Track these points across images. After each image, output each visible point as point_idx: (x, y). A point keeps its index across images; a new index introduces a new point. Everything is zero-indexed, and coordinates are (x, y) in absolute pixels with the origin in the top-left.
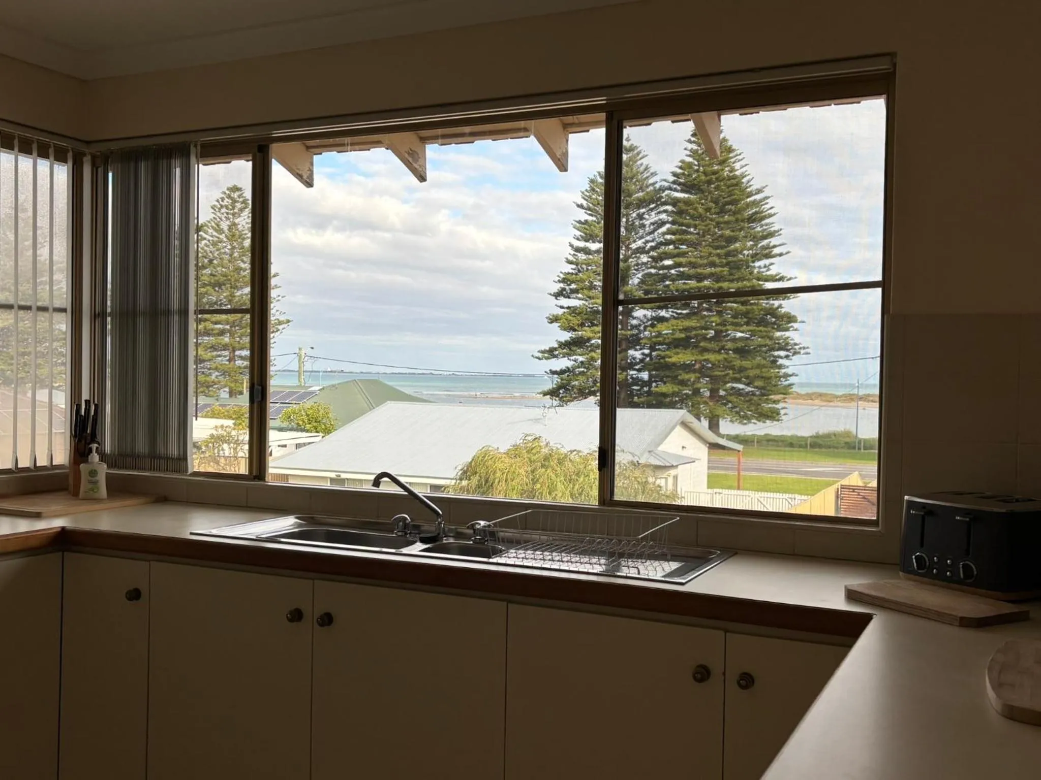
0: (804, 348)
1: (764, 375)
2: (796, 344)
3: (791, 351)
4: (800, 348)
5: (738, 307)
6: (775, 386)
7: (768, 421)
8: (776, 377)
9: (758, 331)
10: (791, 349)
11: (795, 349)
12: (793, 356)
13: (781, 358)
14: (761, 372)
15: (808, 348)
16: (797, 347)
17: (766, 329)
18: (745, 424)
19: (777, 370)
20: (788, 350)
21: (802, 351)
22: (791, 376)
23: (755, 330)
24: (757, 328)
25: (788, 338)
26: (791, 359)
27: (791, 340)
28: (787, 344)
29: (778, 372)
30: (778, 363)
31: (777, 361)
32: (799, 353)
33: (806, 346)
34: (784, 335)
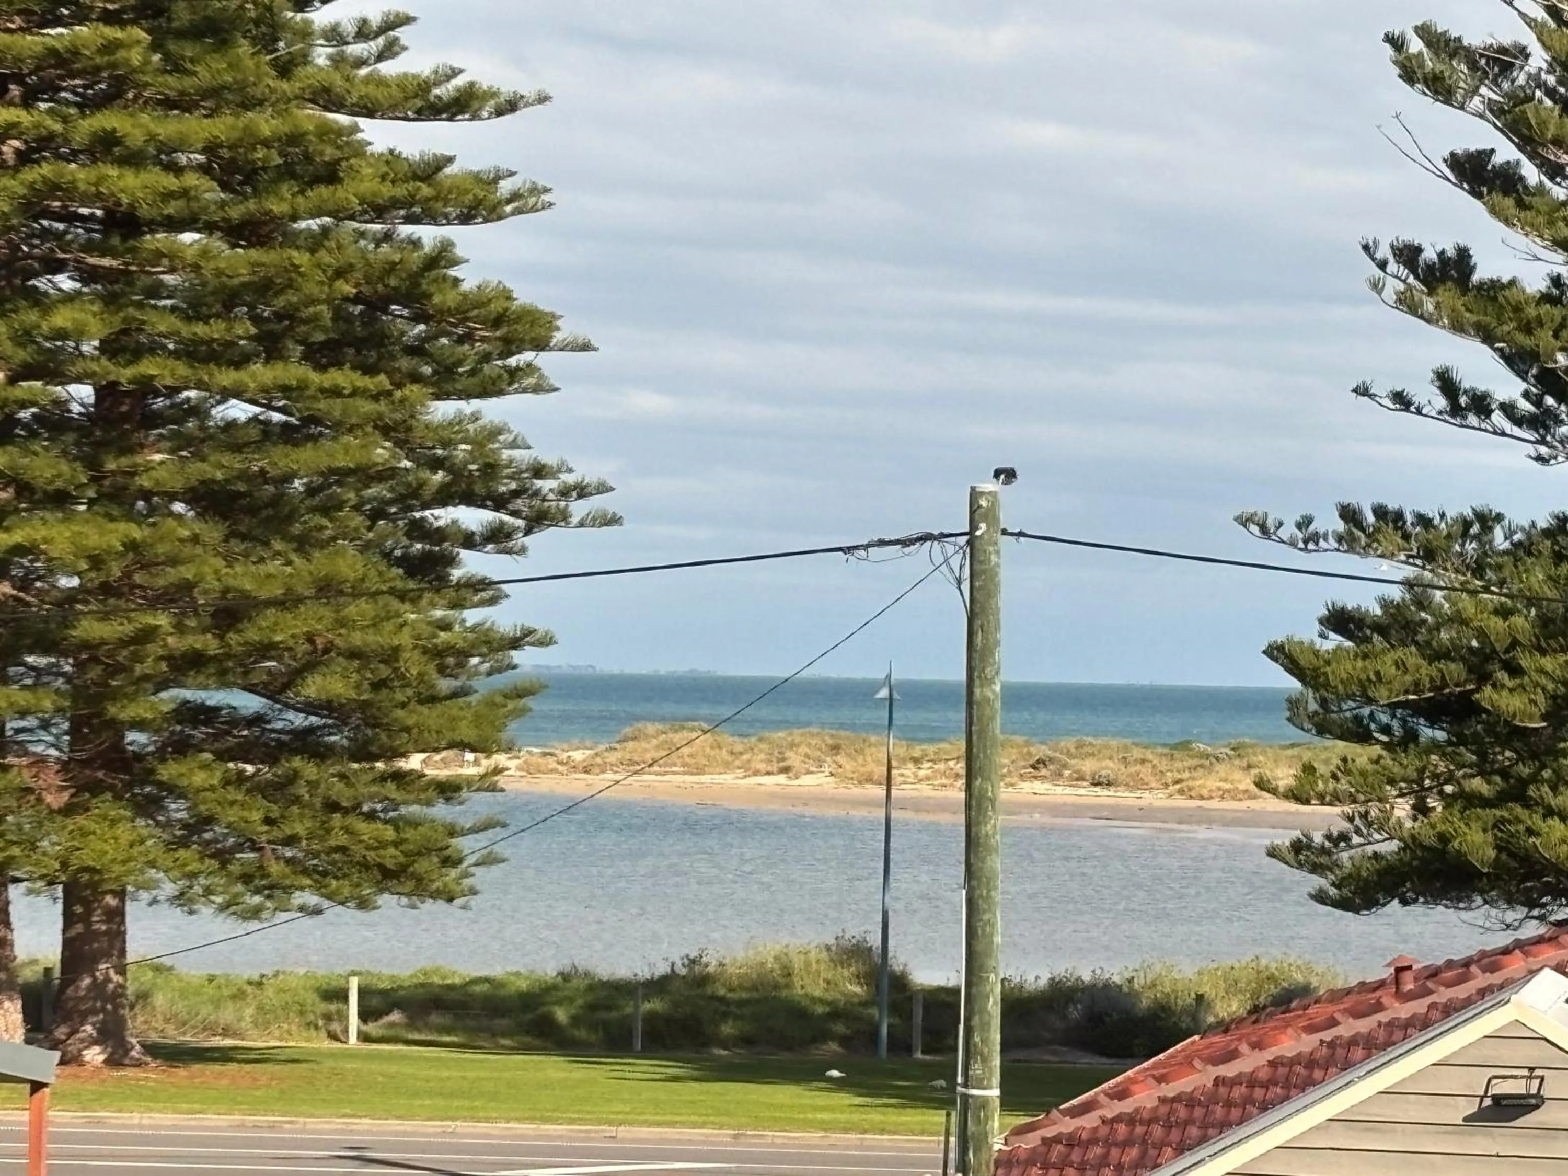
0: (582, 491)
1: (357, 639)
2: (539, 471)
3: (519, 504)
4: (564, 493)
5: (205, 253)
6: (433, 699)
7: (386, 900)
8: (438, 654)
9: (322, 390)
10: (516, 494)
11: (537, 493)
12: (528, 532)
13: (469, 541)
14: (342, 623)
15: (604, 488)
16: (546, 485)
17: (367, 382)
18: (255, 913)
19: (439, 613)
20: (500, 503)
21: (578, 509)
22: (515, 643)
23: (302, 386)
24: (315, 377)
25: (494, 433)
26: (523, 550)
27: (513, 445)
28: (491, 469)
29: (445, 626)
30: (456, 574)
31: (451, 561)
32: (563, 517)
33: (591, 479)
34: (475, 417)
